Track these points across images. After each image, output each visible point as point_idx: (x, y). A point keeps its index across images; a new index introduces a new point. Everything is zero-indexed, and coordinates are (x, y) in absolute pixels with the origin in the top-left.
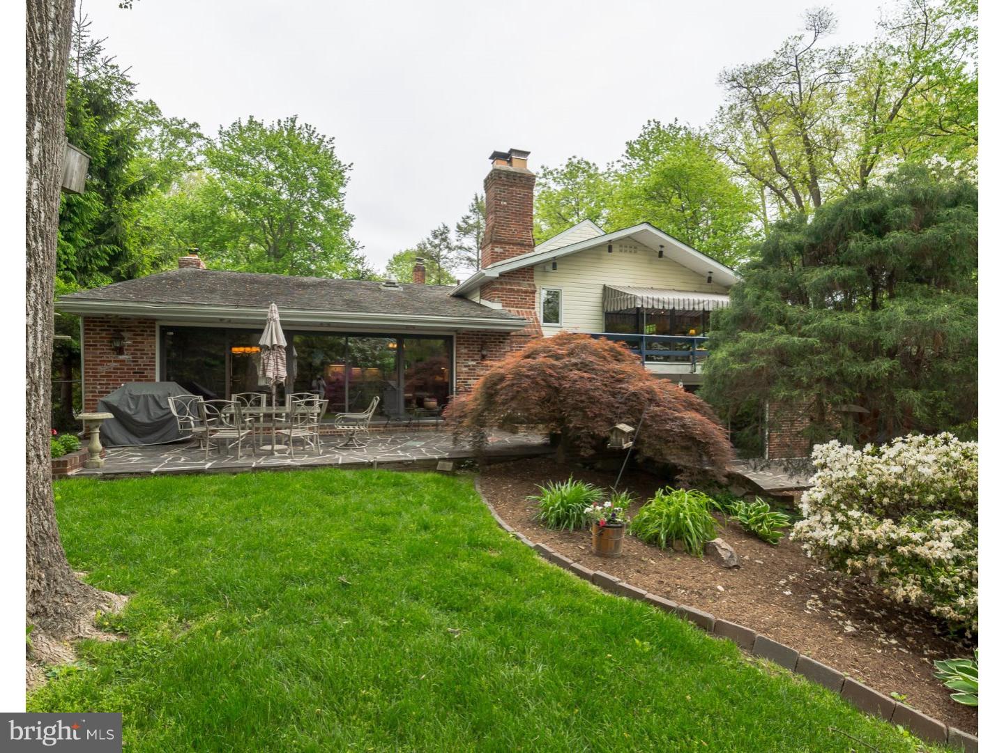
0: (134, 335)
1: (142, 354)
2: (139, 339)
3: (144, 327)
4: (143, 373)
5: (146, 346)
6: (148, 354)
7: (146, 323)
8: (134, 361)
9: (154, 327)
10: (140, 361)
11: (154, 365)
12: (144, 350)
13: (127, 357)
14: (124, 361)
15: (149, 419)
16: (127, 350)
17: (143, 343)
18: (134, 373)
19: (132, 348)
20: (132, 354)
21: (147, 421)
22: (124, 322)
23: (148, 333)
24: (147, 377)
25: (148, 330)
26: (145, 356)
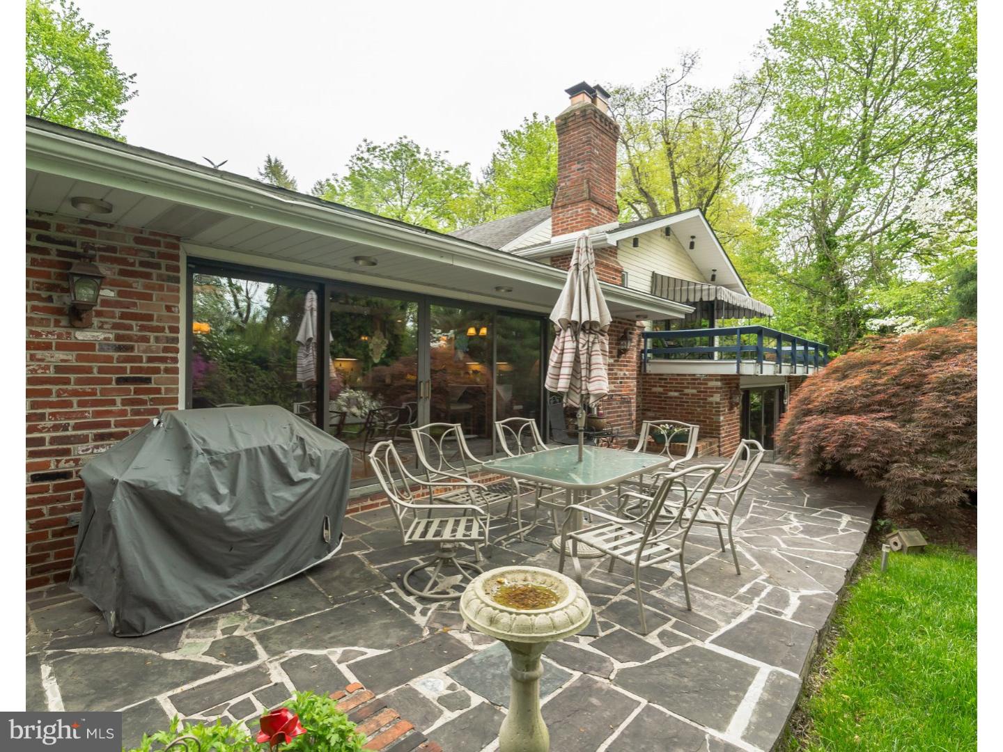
0: (123, 273)
1: (143, 328)
2: (138, 285)
3: (152, 254)
4: (148, 381)
5: (156, 308)
6: (162, 329)
7: (157, 244)
8: (119, 349)
9: (176, 258)
10: (139, 350)
11: (175, 360)
12: (149, 317)
13: (101, 336)
14: (89, 346)
15: (267, 519)
16: (99, 314)
17: (148, 297)
18: (119, 381)
19: (118, 311)
20: (115, 326)
21: (260, 525)
22: (93, 234)
23: (163, 271)
24: (158, 391)
25: (163, 262)
26: (152, 336)
